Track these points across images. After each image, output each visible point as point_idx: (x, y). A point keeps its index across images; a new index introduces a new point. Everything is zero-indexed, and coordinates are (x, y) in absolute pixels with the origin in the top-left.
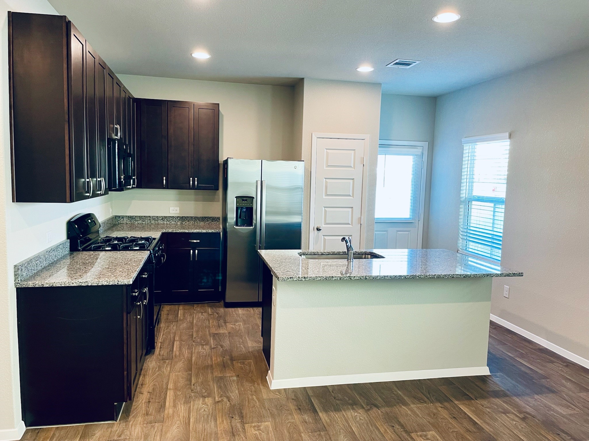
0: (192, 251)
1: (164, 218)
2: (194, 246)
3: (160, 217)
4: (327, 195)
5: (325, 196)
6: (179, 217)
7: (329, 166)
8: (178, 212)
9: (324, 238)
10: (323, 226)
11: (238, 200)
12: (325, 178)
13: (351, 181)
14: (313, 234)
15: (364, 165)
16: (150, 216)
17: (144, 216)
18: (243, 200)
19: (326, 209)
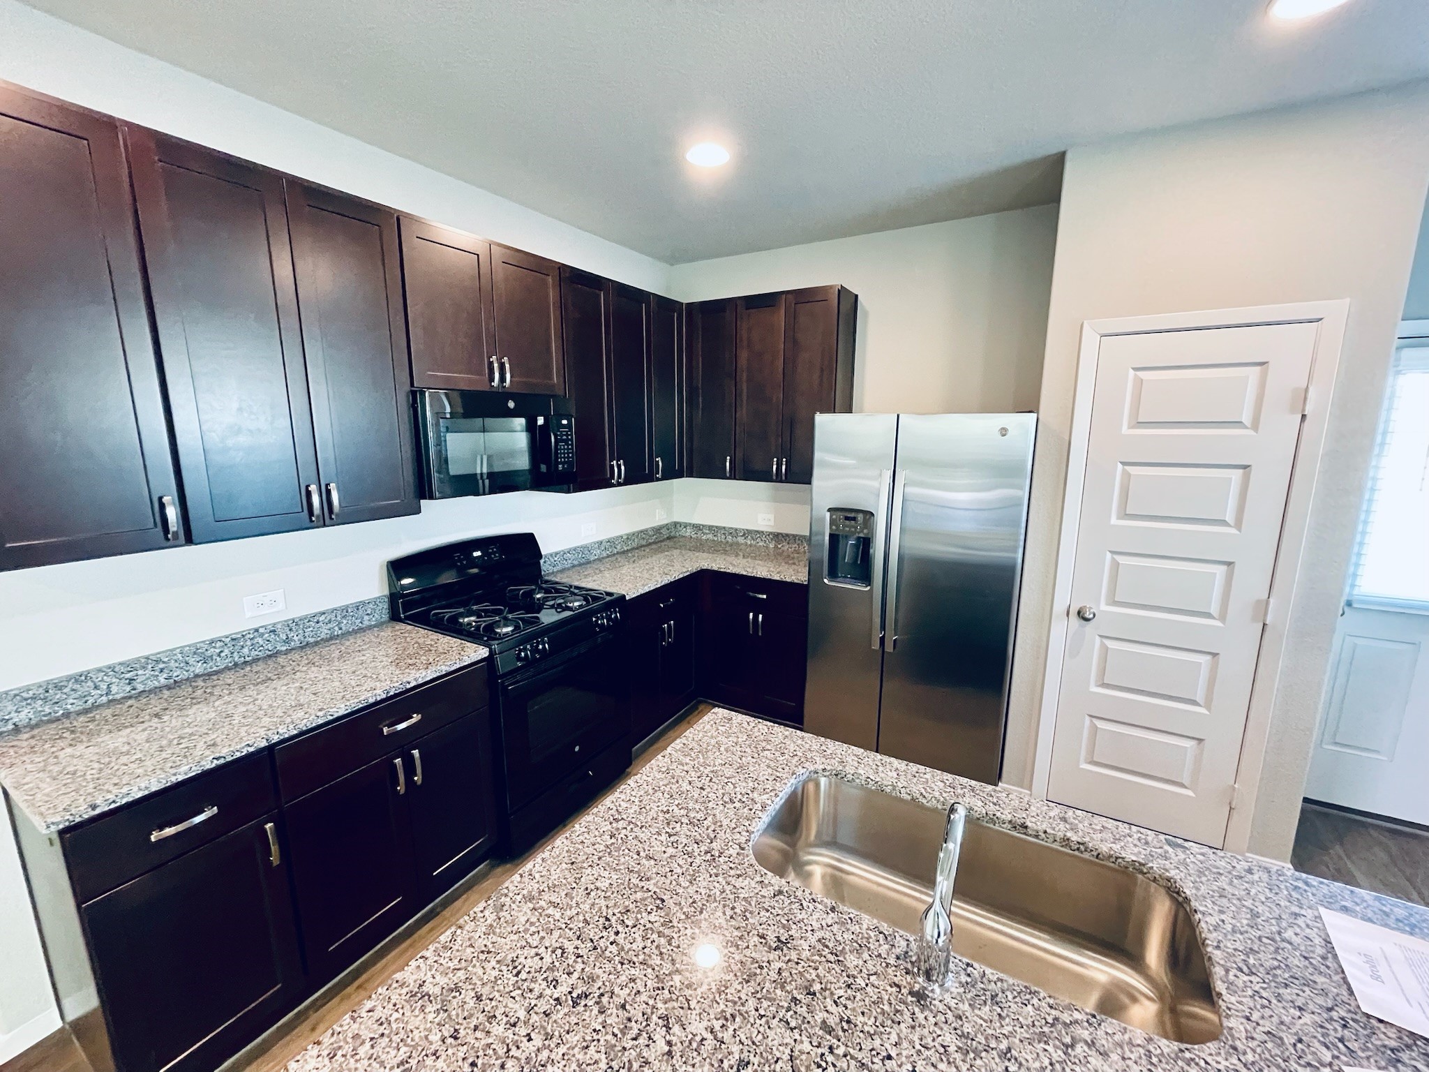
0: (751, 615)
1: (747, 533)
2: (758, 606)
3: (741, 530)
4: (1125, 515)
5: (1119, 518)
6: (771, 533)
7: (1141, 424)
8: (772, 523)
9: (1103, 645)
10: (1104, 607)
11: (834, 517)
12: (1124, 464)
13: (1236, 475)
14: (1061, 629)
15: (1308, 417)
16: (724, 528)
17: (717, 527)
18: (847, 518)
19: (1117, 557)
